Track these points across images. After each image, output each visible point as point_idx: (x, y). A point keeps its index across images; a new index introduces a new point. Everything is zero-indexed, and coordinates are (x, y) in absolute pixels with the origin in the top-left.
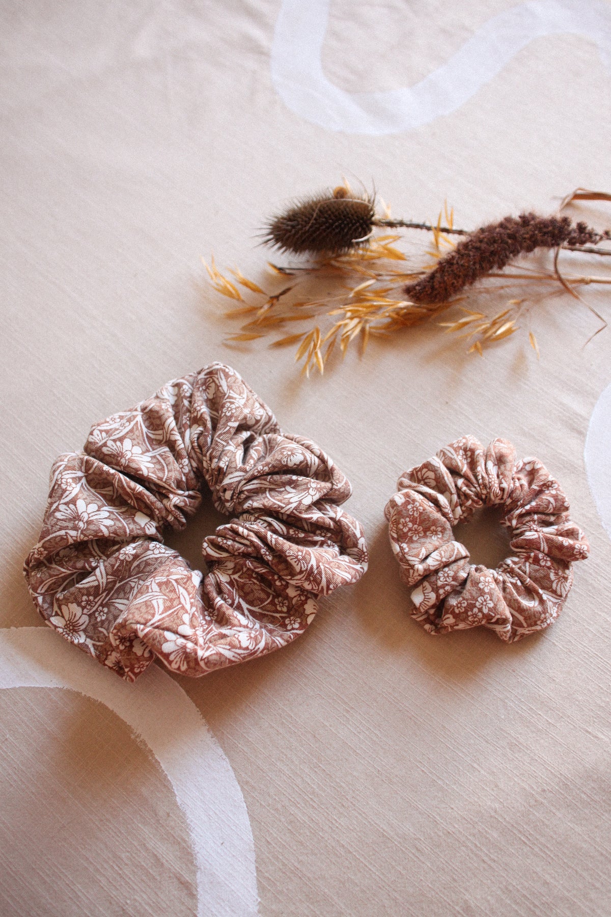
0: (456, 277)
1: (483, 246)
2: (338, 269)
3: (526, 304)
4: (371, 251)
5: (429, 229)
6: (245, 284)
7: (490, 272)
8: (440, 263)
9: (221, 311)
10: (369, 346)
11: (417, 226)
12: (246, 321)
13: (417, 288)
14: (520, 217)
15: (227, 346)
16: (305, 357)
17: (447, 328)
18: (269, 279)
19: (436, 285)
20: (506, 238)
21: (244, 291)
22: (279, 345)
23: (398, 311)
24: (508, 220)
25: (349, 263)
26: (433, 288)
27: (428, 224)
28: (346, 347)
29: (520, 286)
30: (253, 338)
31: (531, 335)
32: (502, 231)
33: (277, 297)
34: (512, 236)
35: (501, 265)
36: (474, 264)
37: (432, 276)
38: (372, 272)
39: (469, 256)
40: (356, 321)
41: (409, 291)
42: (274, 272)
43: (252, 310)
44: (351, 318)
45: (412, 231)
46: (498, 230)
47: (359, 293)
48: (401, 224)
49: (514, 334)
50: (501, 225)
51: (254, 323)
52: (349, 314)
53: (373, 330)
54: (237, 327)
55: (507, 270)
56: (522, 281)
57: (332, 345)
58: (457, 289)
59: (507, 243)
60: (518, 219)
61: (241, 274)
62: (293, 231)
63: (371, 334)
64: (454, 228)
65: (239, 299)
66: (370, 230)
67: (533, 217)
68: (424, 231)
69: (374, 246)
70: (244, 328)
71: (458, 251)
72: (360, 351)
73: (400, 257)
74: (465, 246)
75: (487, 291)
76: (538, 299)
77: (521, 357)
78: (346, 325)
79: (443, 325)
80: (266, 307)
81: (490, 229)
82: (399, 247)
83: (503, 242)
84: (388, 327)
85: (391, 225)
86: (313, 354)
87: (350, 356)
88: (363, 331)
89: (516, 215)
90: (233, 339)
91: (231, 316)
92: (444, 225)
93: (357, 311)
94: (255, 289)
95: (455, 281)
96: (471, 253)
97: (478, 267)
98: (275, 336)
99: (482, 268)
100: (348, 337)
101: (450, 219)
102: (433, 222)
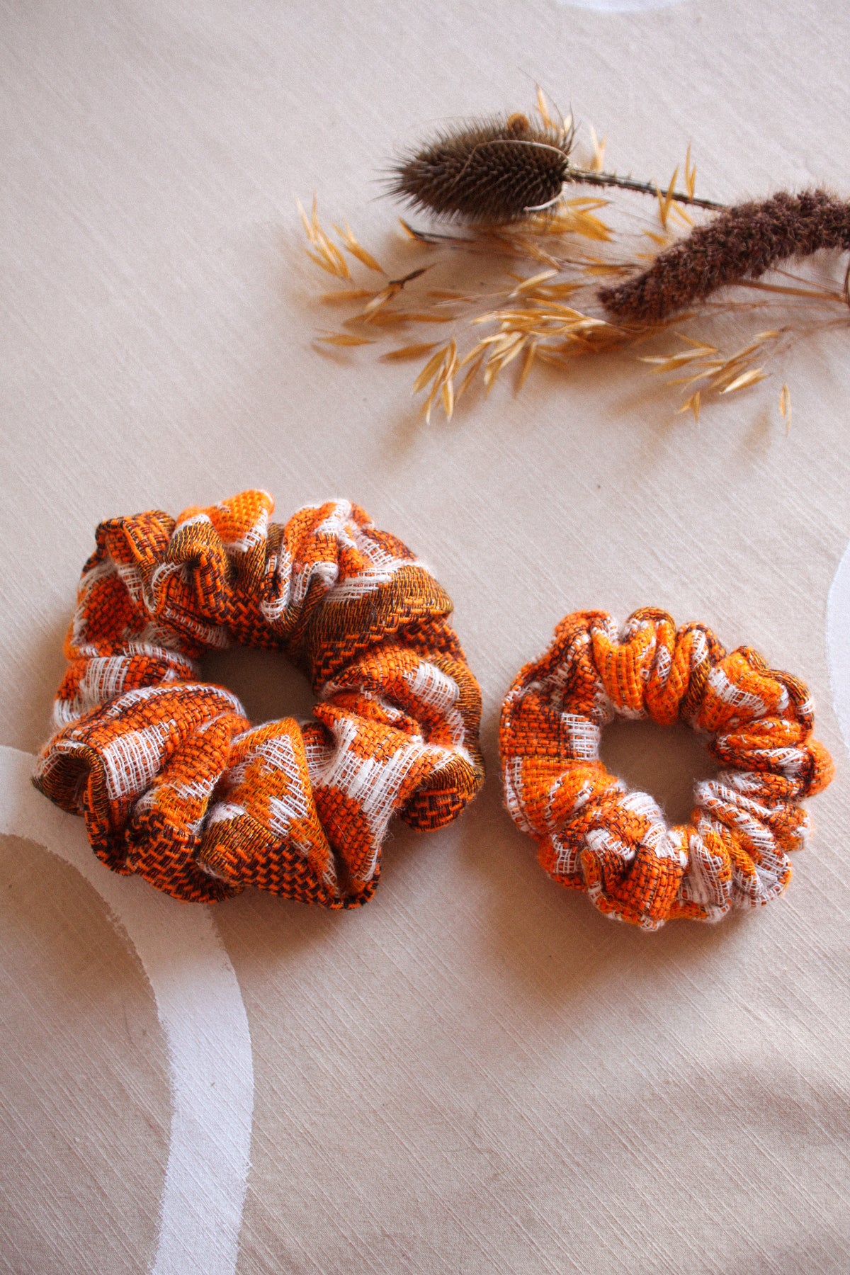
0: (681, 286)
1: (730, 241)
3: (787, 337)
5: (654, 193)
6: (358, 253)
9: (319, 292)
10: (532, 377)
11: (637, 188)
12: (352, 313)
13: (618, 294)
14: (799, 197)
15: (317, 349)
16: (428, 389)
17: (652, 365)
19: (647, 295)
20: (769, 233)
21: (353, 265)
22: (396, 357)
23: (580, 332)
24: (781, 198)
26: (641, 299)
27: (653, 185)
28: (494, 376)
29: (787, 306)
30: (356, 343)
31: (784, 388)
32: (766, 218)
33: (401, 283)
34: (780, 230)
35: (759, 270)
36: (712, 268)
37: (642, 280)
38: (554, 257)
39: (705, 254)
40: (516, 336)
41: (605, 298)
42: (406, 236)
43: (365, 296)
44: (509, 332)
45: (628, 194)
46: (759, 215)
47: (529, 290)
48: (612, 181)
50: (767, 208)
51: (364, 318)
52: (506, 327)
53: (542, 352)
54: (335, 322)
55: (768, 278)
56: (792, 298)
57: (472, 372)
58: (680, 305)
59: (769, 240)
60: (796, 200)
62: (435, 182)
63: (537, 358)
64: (697, 196)
65: (344, 277)
66: (559, 191)
67: (821, 198)
68: (648, 197)
69: (563, 212)
70: (347, 324)
71: (689, 244)
72: (517, 383)
75: (732, 307)
76: (810, 330)
77: (763, 424)
78: (498, 343)
79: (647, 360)
80: (382, 297)
81: (749, 210)
82: (602, 216)
83: (763, 237)
84: (566, 349)
86: (441, 385)
87: (502, 389)
88: (526, 350)
89: (794, 192)
90: (331, 340)
91: (331, 302)
92: (680, 189)
93: (520, 320)
94: (371, 264)
95: (677, 294)
96: (710, 251)
98: (390, 344)
99: (723, 277)
100: (499, 362)
101: (691, 183)
102: (662, 184)
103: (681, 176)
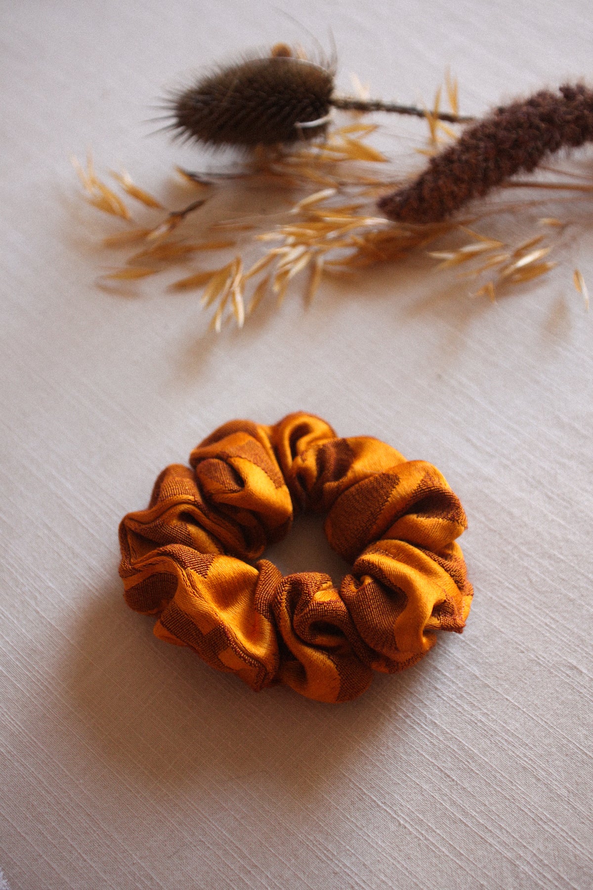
0: (458, 180)
1: (502, 134)
2: (280, 175)
3: (570, 231)
4: (333, 149)
5: (421, 114)
6: (135, 194)
7: (514, 178)
8: (433, 161)
9: (98, 237)
10: (320, 292)
12: (133, 252)
13: (398, 199)
14: (561, 89)
15: (105, 289)
16: (217, 304)
17: (442, 260)
18: (174, 191)
19: (426, 192)
20: (537, 121)
21: (133, 207)
22: (183, 287)
23: (367, 235)
24: (542, 95)
25: (297, 165)
26: (421, 199)
27: (420, 107)
28: (282, 290)
29: (561, 202)
30: (141, 276)
31: (577, 274)
32: (531, 110)
33: (182, 215)
34: (548, 118)
35: (531, 165)
36: (486, 160)
37: (420, 183)
38: (330, 179)
39: (477, 148)
40: (300, 249)
41: (385, 206)
42: (181, 180)
43: (142, 236)
44: (294, 245)
45: (394, 117)
46: (525, 109)
47: (306, 208)
48: (378, 107)
49: (551, 274)
50: (531, 103)
51: (145, 254)
52: (291, 240)
53: (331, 268)
54: (121, 259)
55: (540, 176)
56: (566, 194)
57: (262, 287)
58: (460, 201)
59: (538, 128)
60: (559, 95)
61: (129, 180)
63: (327, 275)
64: (462, 113)
65: (123, 216)
66: (326, 112)
67: (581, 89)
68: (414, 120)
69: (336, 140)
70: (132, 262)
71: (462, 142)
72: (307, 298)
73: (374, 157)
74: (473, 134)
75: (511, 209)
77: (560, 310)
78: (284, 255)
79: (436, 255)
80: (164, 229)
81: (515, 109)
82: (373, 142)
83: (531, 126)
84: (351, 262)
85: (362, 107)
86: (230, 299)
87: (291, 305)
88: (312, 267)
89: (554, 88)
90: (115, 277)
91: (113, 245)
92: (445, 108)
93: (303, 235)
94: (149, 203)
95: (455, 189)
96: (482, 144)
97: (491, 164)
98: (177, 274)
99: (498, 167)
100: (287, 272)
101: (454, 100)
102: (427, 105)
103: (444, 96)
